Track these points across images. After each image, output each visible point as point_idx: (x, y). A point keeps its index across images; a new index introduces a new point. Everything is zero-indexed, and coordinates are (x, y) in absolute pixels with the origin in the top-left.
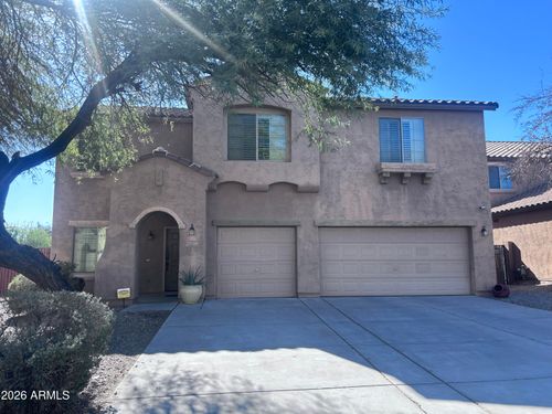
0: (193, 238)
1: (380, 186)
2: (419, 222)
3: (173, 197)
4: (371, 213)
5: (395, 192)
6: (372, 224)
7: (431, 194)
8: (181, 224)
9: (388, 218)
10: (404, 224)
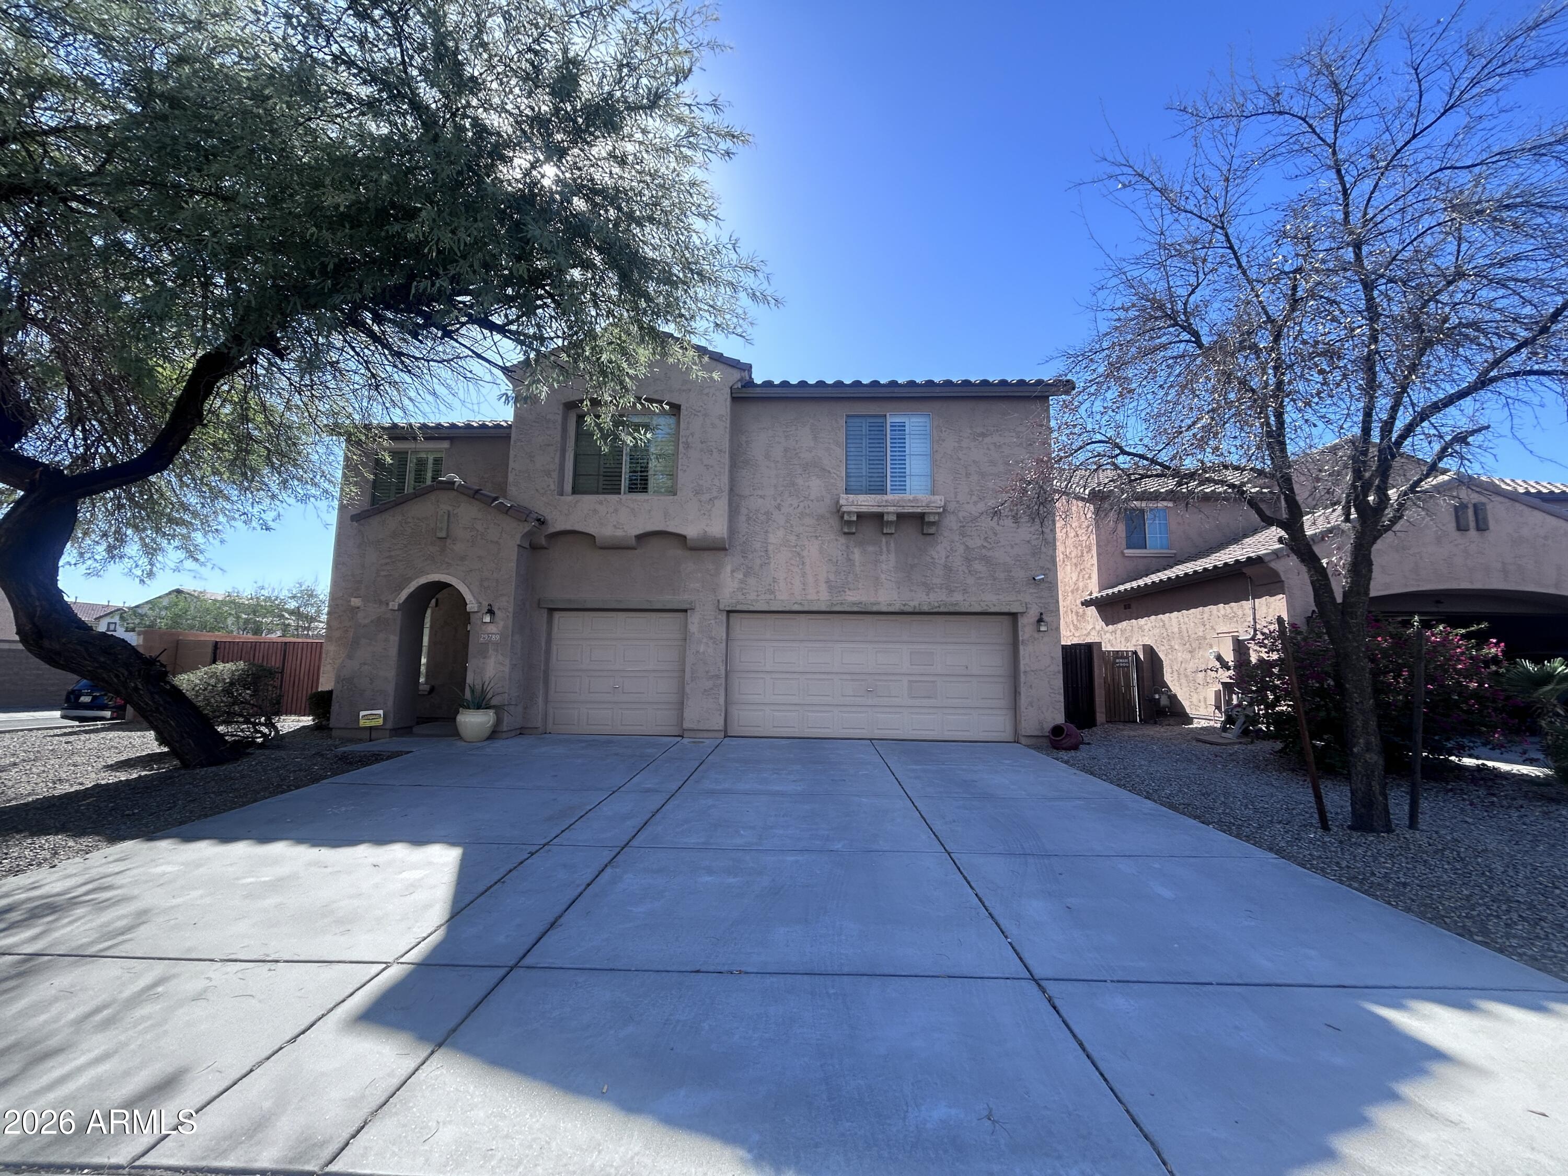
0: (492, 629)
1: (842, 540)
2: (912, 605)
3: (463, 559)
4: (823, 587)
5: (871, 549)
6: (824, 608)
7: (939, 552)
8: (472, 606)
9: (854, 597)
10: (884, 609)
